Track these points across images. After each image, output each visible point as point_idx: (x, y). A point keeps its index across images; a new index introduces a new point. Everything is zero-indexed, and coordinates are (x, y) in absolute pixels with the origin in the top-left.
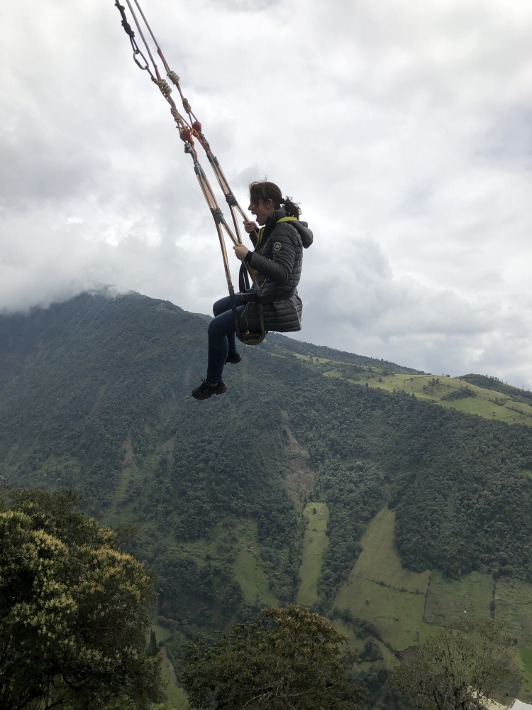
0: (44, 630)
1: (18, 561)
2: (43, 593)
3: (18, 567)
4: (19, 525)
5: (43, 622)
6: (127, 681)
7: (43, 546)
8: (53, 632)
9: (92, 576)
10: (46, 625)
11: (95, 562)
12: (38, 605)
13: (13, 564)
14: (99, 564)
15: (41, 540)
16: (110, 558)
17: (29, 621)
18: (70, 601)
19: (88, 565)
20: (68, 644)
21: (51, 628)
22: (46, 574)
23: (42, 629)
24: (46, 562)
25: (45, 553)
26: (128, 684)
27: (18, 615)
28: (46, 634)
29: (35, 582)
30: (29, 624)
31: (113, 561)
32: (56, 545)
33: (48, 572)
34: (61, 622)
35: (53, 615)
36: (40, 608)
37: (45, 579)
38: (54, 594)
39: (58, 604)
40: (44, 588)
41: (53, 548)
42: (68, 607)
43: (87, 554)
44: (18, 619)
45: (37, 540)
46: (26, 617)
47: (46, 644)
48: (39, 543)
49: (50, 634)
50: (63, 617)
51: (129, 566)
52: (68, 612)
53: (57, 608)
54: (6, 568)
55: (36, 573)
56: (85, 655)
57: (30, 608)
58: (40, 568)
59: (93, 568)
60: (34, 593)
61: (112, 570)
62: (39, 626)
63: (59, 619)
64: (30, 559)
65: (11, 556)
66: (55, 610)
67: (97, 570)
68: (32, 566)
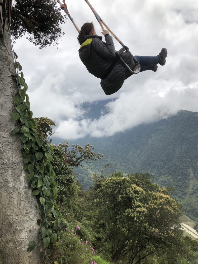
0: (136, 219)
1: (126, 194)
2: (135, 206)
3: (126, 196)
4: (126, 182)
5: (135, 216)
6: (172, 246)
7: (135, 189)
8: (139, 220)
9: (153, 202)
10: (136, 217)
11: (155, 197)
12: (134, 210)
13: (124, 195)
14: (156, 198)
15: (134, 187)
16: (160, 196)
17: (131, 215)
18: (145, 210)
19: (152, 198)
20: (145, 225)
21: (138, 218)
22: (136, 199)
23: (135, 218)
24: (136, 195)
25: (136, 192)
26: (173, 247)
27: (127, 213)
28: (137, 220)
29: (133, 202)
30: (131, 216)
31: (162, 198)
32: (140, 190)
33: (137, 199)
34: (142, 217)
35: (139, 214)
36: (134, 211)
37: (136, 201)
38: (139, 206)
39: (140, 210)
40: (135, 204)
41: (139, 191)
42: (144, 211)
43: (152, 194)
44: (127, 214)
45: (133, 187)
46: (129, 214)
47: (137, 224)
48: (133, 188)
49: (138, 220)
50: (143, 215)
51: (168, 200)
52: (144, 213)
53: (140, 211)
54: (122, 195)
55: (133, 198)
56: (152, 230)
57: (131, 211)
58: (134, 197)
59: (154, 199)
60: (133, 206)
61: (161, 201)
62: (134, 217)
63: (141, 215)
64: (130, 193)
65: (124, 192)
66: (139, 212)
67: (155, 200)
68: (131, 196)
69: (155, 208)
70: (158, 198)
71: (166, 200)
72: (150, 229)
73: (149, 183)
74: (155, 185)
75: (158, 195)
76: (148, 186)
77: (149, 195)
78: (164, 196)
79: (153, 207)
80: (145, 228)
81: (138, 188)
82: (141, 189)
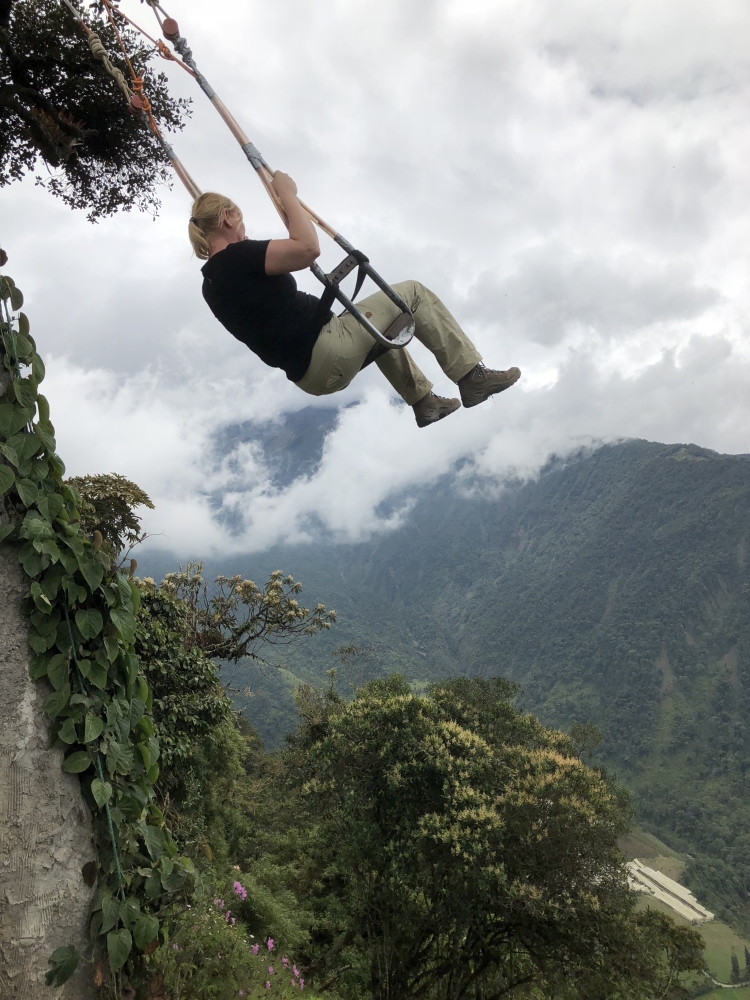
0: (458, 848)
2: (455, 801)
3: (421, 765)
4: (420, 711)
5: (456, 838)
7: (454, 740)
8: (471, 853)
9: (522, 784)
10: (460, 842)
11: (527, 766)
12: (452, 817)
13: (414, 761)
14: (532, 771)
15: (451, 733)
16: (549, 763)
17: (439, 835)
18: (492, 814)
19: (517, 771)
20: (493, 872)
21: (467, 847)
22: (459, 776)
23: (454, 847)
24: (458, 762)
25: (458, 750)
27: (425, 827)
28: (461, 854)
29: (445, 787)
30: (439, 839)
31: (552, 767)
32: (473, 741)
33: (461, 774)
34: (480, 841)
35: (468, 831)
36: (453, 820)
37: (457, 784)
38: (469, 803)
39: (473, 816)
40: (456, 794)
41: (468, 744)
43: (516, 755)
44: (425, 832)
46: (435, 830)
47: (464, 869)
49: (466, 855)
50: (483, 835)
51: (575, 774)
52: (489, 827)
53: (474, 821)
54: (406, 765)
55: (446, 774)
57: (441, 821)
58: (450, 768)
59: (523, 774)
60: (446, 800)
61: (550, 777)
62: (451, 844)
63: (477, 836)
64: (435, 755)
67: (529, 777)
68: (438, 764)
69: (528, 806)
70: (540, 768)
71: (567, 774)
72: (513, 887)
73: (506, 714)
74: (528, 722)
75: (540, 756)
76: (500, 725)
77: (508, 759)
78: (560, 760)
79: (520, 802)
80: (494, 883)
81: (465, 736)
82: (476, 738)
